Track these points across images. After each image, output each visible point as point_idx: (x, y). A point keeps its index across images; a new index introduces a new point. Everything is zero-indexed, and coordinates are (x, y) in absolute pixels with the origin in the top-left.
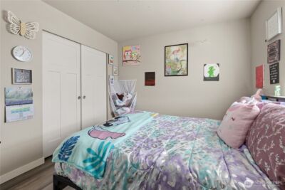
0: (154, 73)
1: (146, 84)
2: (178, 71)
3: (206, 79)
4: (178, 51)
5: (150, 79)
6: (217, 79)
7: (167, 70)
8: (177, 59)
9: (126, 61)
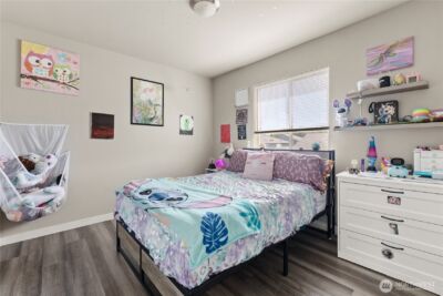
0: (111, 117)
1: (94, 136)
2: (151, 119)
3: (182, 132)
4: (151, 90)
5: (102, 126)
6: (190, 133)
7: (136, 115)
8: (150, 101)
9: (35, 78)
